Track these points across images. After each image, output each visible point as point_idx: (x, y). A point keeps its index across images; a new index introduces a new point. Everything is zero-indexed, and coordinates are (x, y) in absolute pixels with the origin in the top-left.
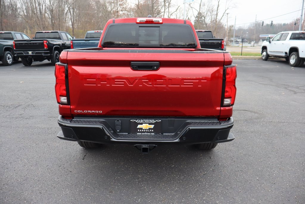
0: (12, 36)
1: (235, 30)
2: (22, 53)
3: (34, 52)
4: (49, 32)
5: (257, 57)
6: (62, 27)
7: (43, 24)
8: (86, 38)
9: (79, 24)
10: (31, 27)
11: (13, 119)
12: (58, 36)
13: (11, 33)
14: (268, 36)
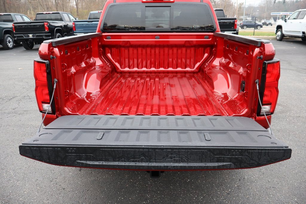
0: (12, 17)
1: (245, 7)
2: (22, 36)
3: (35, 35)
4: (50, 13)
5: (270, 37)
6: (66, 7)
7: (46, 5)
8: (89, 19)
9: (84, 4)
10: (35, 8)
11: (5, 114)
12: (59, 18)
13: (10, 15)
14: (280, 13)
